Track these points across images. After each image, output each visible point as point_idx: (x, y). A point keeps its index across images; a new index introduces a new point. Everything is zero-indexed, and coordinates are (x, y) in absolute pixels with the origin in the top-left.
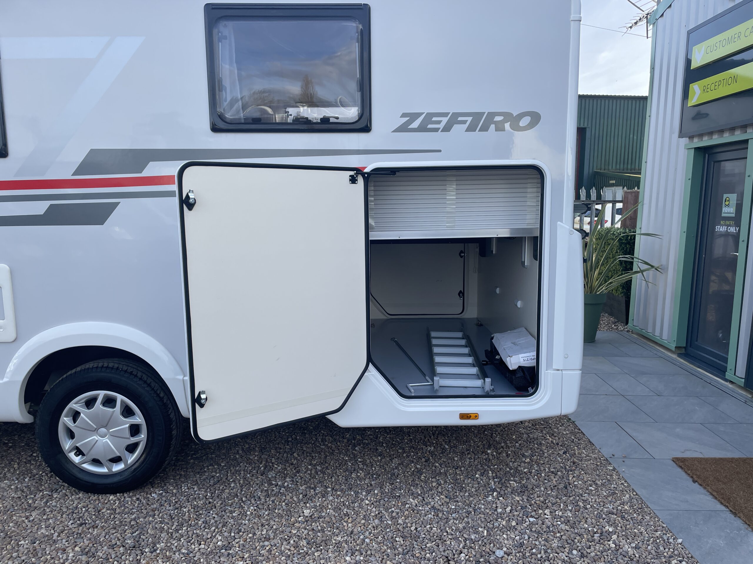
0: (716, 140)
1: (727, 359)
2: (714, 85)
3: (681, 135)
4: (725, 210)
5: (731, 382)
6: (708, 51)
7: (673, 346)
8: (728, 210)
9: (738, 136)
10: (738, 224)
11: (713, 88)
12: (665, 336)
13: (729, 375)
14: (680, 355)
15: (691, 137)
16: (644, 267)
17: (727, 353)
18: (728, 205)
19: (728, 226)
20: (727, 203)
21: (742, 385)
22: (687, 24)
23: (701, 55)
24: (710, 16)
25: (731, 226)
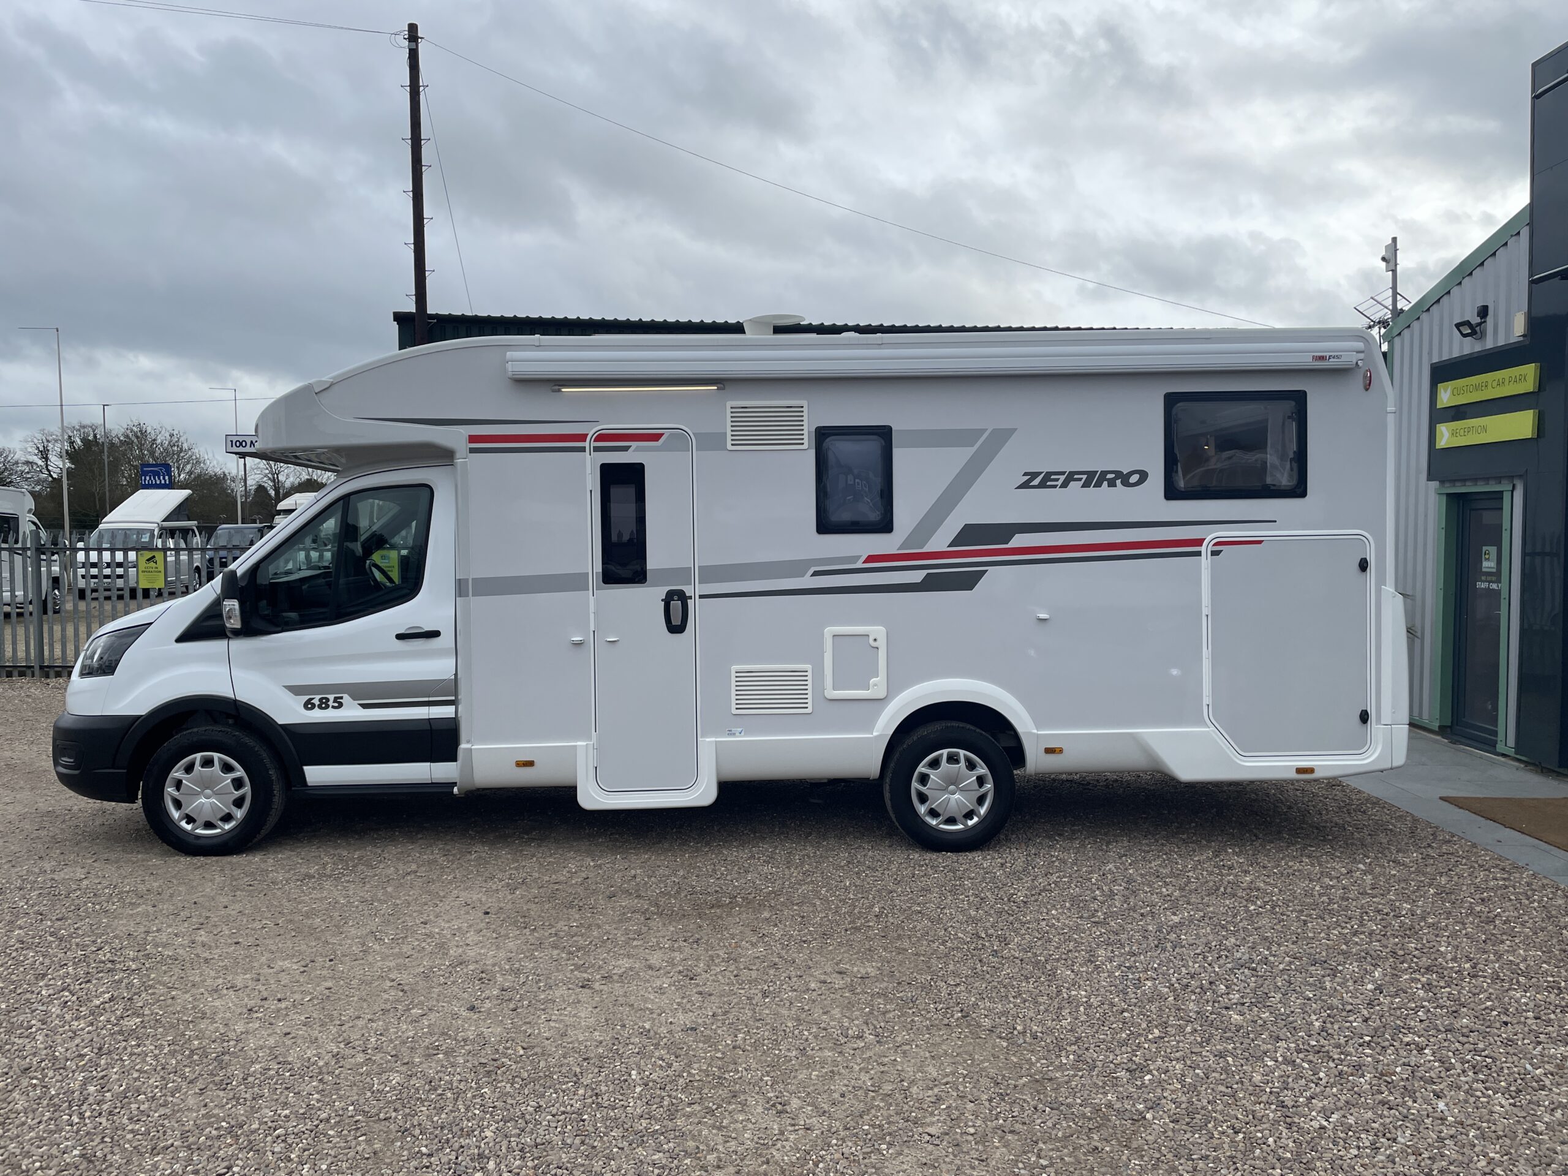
0: (1470, 488)
1: (1497, 732)
2: (1462, 431)
3: (1430, 477)
4: (1485, 564)
5: (1503, 755)
6: (1455, 393)
7: (1435, 725)
8: (1488, 565)
9: (1492, 487)
10: (1499, 581)
11: (1462, 433)
12: (1427, 716)
13: (1500, 747)
14: (1445, 736)
15: (1442, 482)
17: (1497, 726)
18: (1488, 559)
19: (1489, 582)
20: (1487, 556)
21: (1513, 755)
22: (1430, 353)
23: (1447, 396)
24: (1456, 354)
25: (1493, 582)
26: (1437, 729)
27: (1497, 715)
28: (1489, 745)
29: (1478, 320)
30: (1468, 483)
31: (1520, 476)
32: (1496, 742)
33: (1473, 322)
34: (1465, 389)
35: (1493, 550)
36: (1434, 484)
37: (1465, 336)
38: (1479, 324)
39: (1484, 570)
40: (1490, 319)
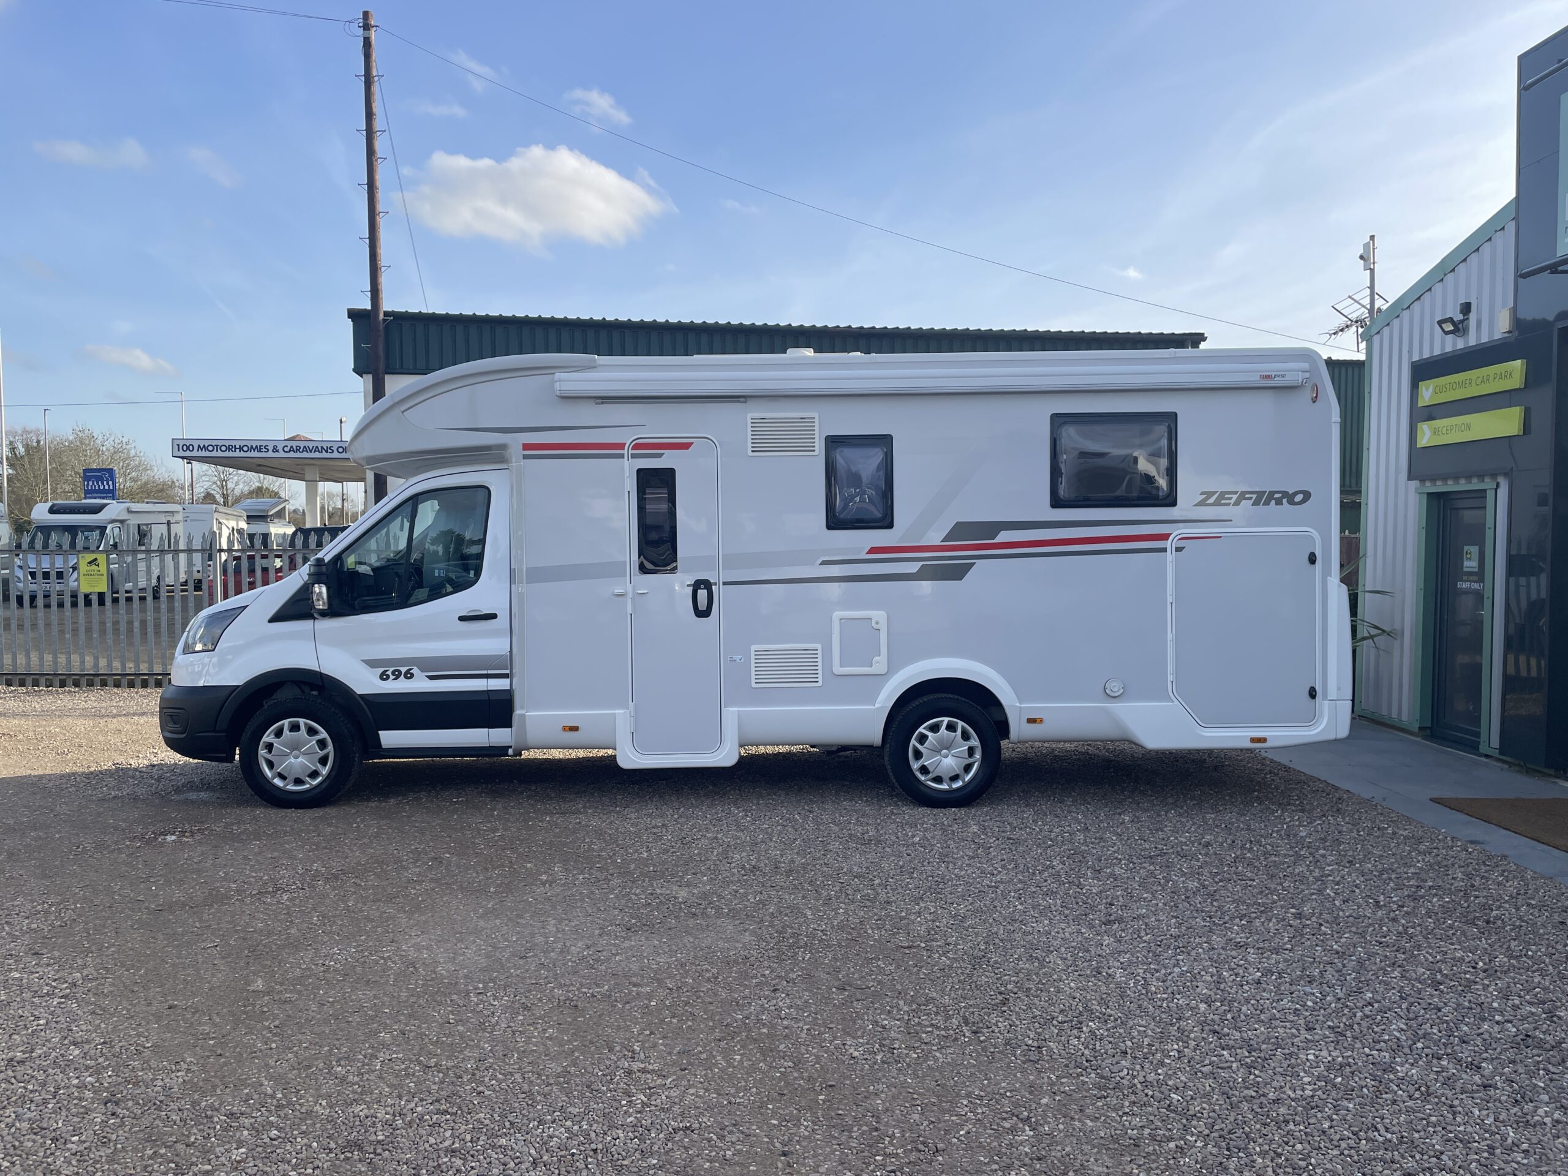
0: (1450, 486)
1: (1480, 733)
2: (1445, 429)
3: (1410, 478)
4: (1466, 563)
5: (1487, 756)
6: (1437, 391)
7: (1415, 727)
8: (1470, 564)
9: (1475, 485)
10: (1481, 580)
11: (1444, 432)
12: (1405, 717)
13: (1483, 748)
14: (1425, 738)
15: (1422, 481)
16: (1374, 632)
17: (1479, 727)
18: (1470, 559)
20: (1468, 556)
21: (1497, 756)
22: (1410, 352)
23: (1429, 393)
24: (1437, 352)
25: (1475, 582)
26: (1417, 731)
27: (1480, 716)
28: (1473, 747)
29: (1461, 317)
30: (1450, 482)
31: (1506, 475)
32: (1479, 743)
33: (1455, 320)
34: (1448, 386)
35: (1474, 550)
36: (1414, 484)
37: (1447, 333)
38: (1462, 322)
39: (1465, 570)
40: (1473, 316)
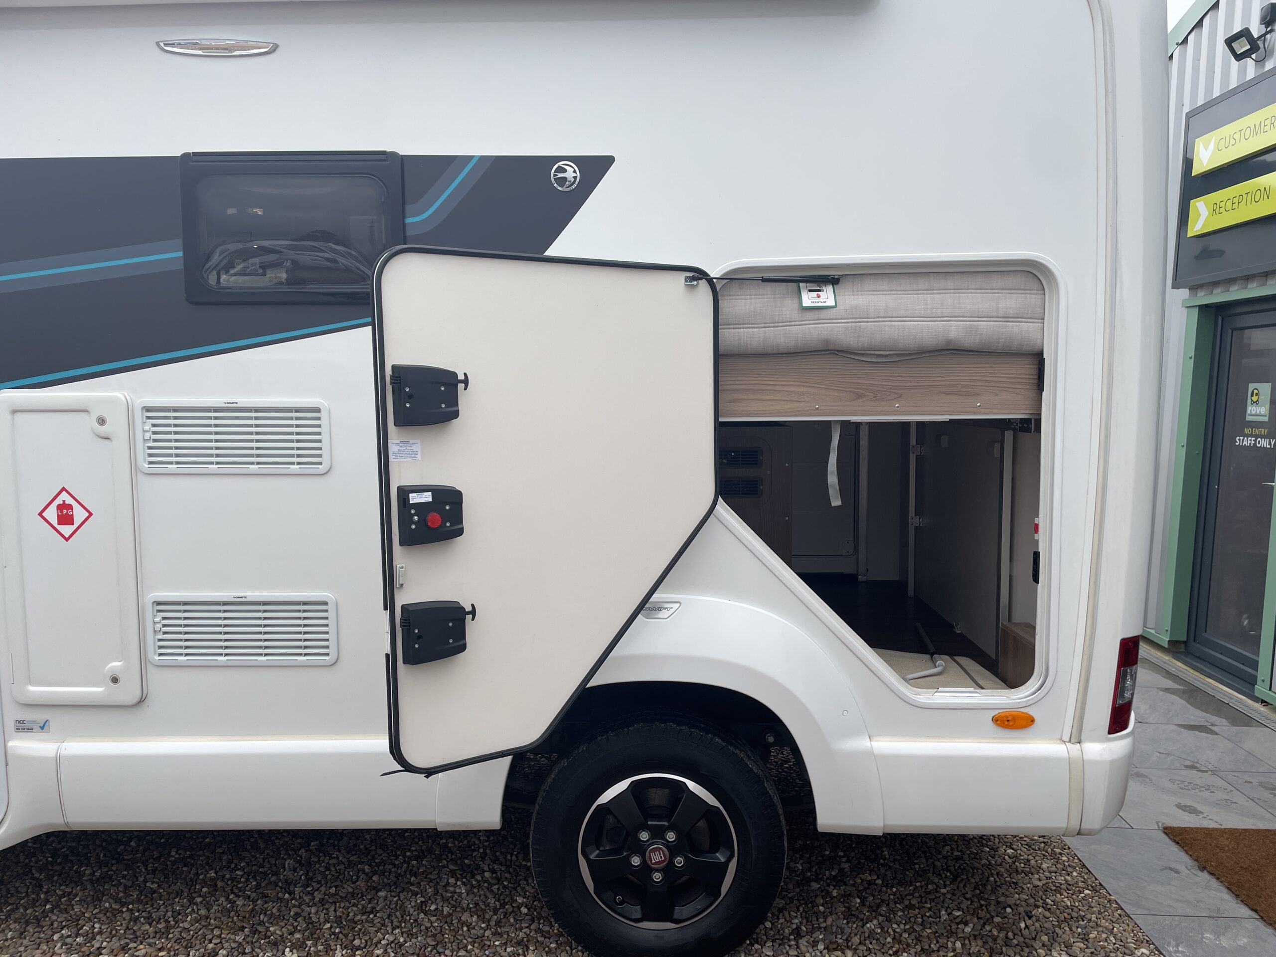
0: (1235, 294)
2: (1230, 202)
3: (1178, 283)
4: (1251, 409)
5: (1265, 703)
6: (1221, 146)
7: (1164, 640)
8: (1257, 411)
9: (1271, 288)
11: (1229, 206)
13: (1260, 690)
14: (1176, 655)
15: (1194, 288)
17: (1257, 653)
18: (1257, 402)
19: (1256, 437)
20: (1255, 398)
23: (1209, 153)
25: (1262, 437)
26: (1166, 645)
27: (1258, 637)
29: (1263, 30)
32: (1256, 680)
33: (1254, 33)
36: (1184, 293)
37: (1239, 57)
38: (1263, 36)
